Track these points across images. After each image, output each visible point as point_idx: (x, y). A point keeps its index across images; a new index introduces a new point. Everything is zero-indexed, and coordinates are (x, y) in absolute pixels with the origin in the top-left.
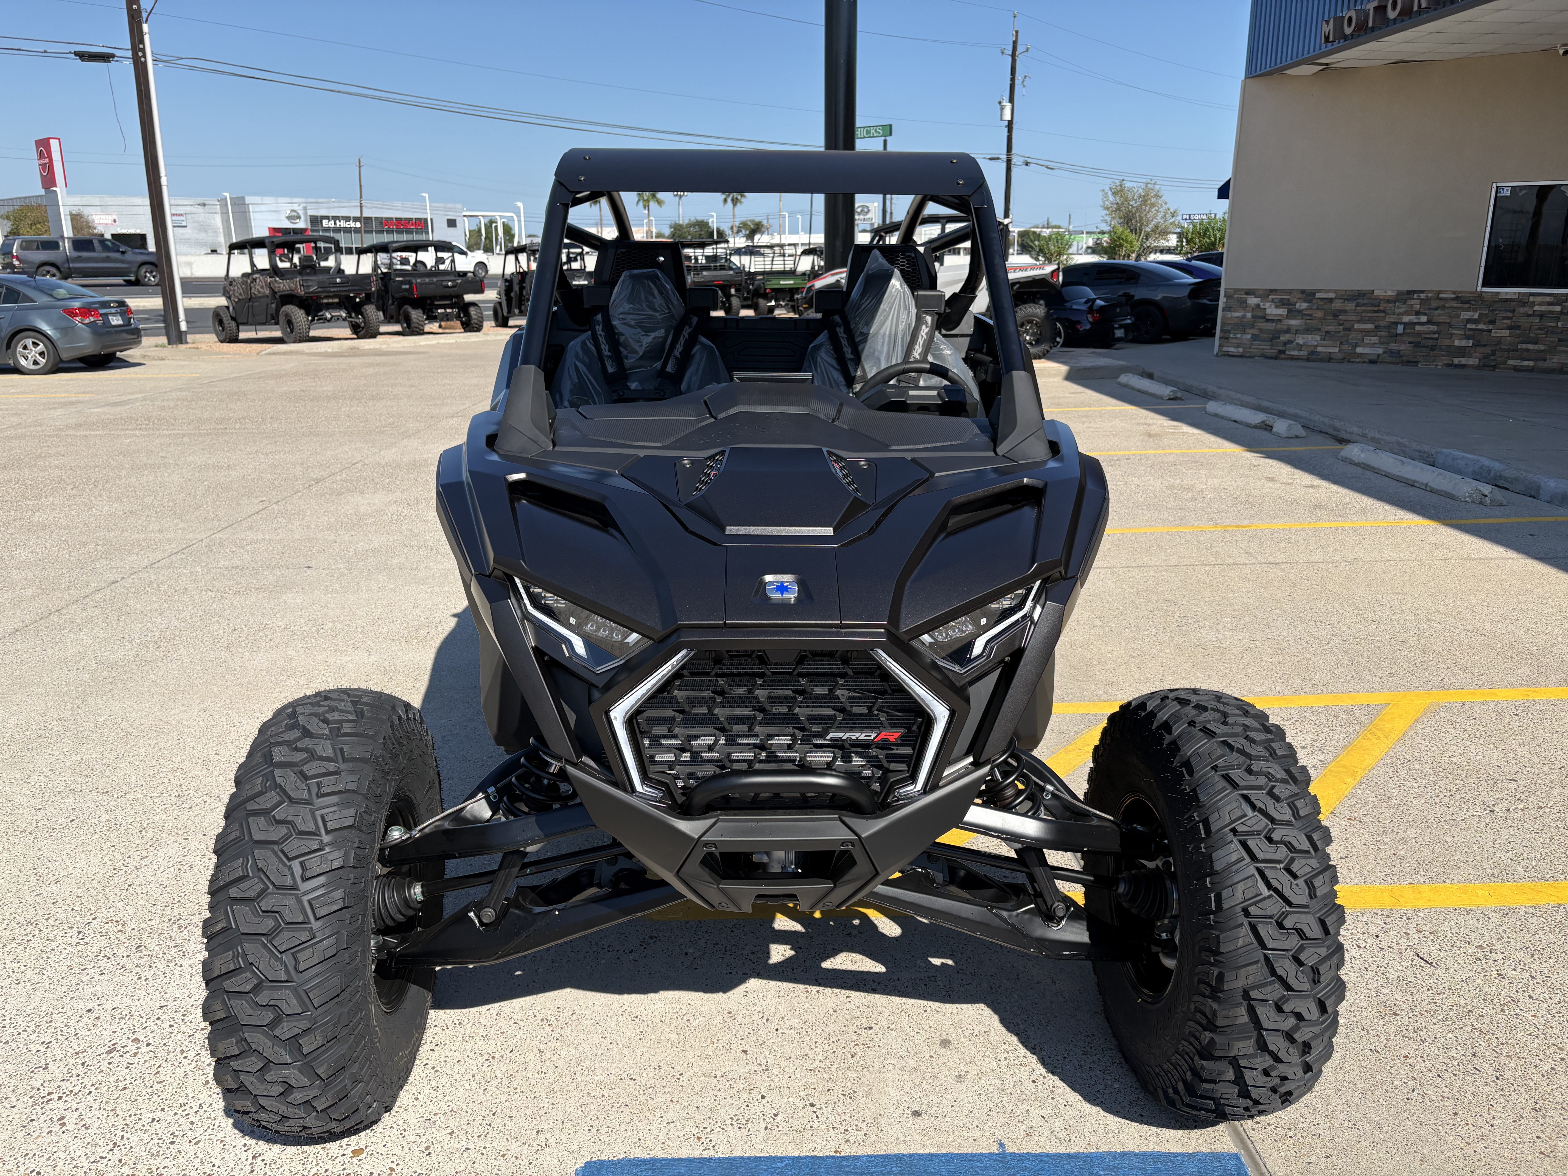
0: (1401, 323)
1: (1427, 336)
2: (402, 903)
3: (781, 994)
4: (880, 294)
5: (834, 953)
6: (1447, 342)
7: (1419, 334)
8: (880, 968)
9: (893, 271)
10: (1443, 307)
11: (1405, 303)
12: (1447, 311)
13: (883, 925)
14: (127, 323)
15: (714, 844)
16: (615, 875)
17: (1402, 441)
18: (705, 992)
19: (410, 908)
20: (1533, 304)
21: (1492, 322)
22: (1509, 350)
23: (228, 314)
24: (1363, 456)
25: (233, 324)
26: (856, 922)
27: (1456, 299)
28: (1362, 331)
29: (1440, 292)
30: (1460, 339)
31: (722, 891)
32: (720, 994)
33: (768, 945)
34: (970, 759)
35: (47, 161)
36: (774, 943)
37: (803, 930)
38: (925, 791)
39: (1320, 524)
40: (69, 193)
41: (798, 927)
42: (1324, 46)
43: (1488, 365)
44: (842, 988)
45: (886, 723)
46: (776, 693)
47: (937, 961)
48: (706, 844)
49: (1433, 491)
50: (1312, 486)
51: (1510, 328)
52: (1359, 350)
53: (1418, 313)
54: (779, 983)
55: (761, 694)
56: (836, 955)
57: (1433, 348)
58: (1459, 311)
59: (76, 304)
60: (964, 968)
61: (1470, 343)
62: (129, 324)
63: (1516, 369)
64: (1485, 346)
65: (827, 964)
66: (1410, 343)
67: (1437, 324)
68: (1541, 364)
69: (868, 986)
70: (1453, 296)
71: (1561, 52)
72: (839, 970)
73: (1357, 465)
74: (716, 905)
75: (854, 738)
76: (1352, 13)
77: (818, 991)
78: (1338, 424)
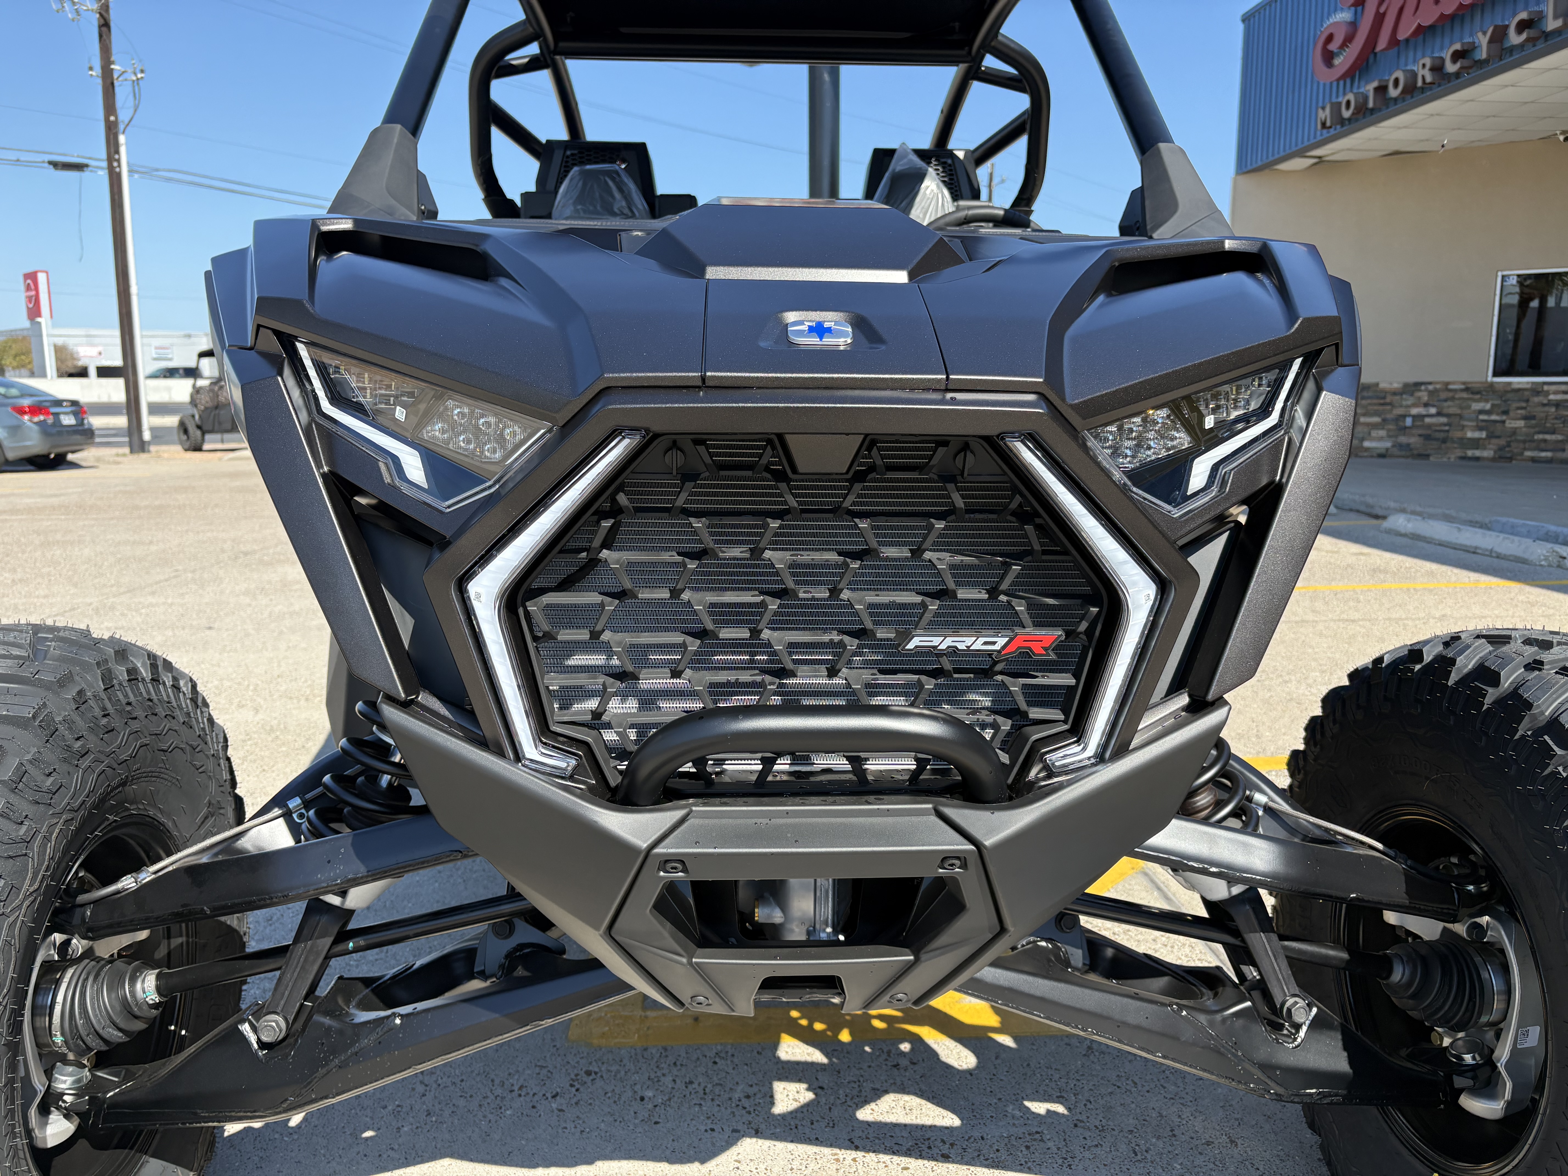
0: (1410, 416)
1: (1438, 428)
2: (118, 1007)
3: (796, 1164)
4: (911, 196)
5: (877, 1094)
6: (1458, 434)
7: (1429, 426)
8: (949, 1119)
9: (927, 170)
10: (1453, 399)
11: (1412, 395)
12: (1457, 402)
13: (946, 1052)
14: (80, 422)
15: (681, 862)
16: (509, 955)
17: (1447, 512)
18: (671, 1161)
19: (136, 1017)
20: (1547, 393)
21: (1506, 413)
22: (1524, 442)
23: (193, 422)
24: (1410, 525)
25: (199, 433)
26: (905, 1047)
27: (1467, 390)
28: (1368, 424)
29: (1448, 384)
30: (1473, 431)
31: (698, 969)
32: (696, 1165)
33: (771, 1084)
34: (1184, 700)
35: (33, 293)
36: (780, 1079)
37: (825, 1060)
38: (1101, 758)
39: (1386, 586)
40: (54, 326)
41: (817, 1056)
42: (1318, 133)
43: (1504, 457)
44: (894, 1153)
45: (1025, 618)
46: (806, 557)
47: (1039, 1108)
48: (666, 862)
49: (1499, 556)
50: (1362, 554)
51: (1525, 418)
52: (1367, 444)
53: (1426, 405)
54: (791, 1146)
55: (778, 558)
56: (879, 1097)
57: (1444, 441)
58: (1470, 402)
59: (26, 402)
60: (1084, 1118)
61: (1484, 435)
62: (82, 424)
63: (1533, 460)
64: (1499, 437)
65: (865, 1114)
66: (1420, 435)
67: (1448, 416)
68: (1560, 455)
69: (935, 1151)
70: (1463, 387)
71: (1562, 138)
72: (886, 1124)
73: (1404, 535)
74: (685, 998)
75: (962, 647)
76: (1351, 97)
77: (854, 1160)
78: (1370, 500)
